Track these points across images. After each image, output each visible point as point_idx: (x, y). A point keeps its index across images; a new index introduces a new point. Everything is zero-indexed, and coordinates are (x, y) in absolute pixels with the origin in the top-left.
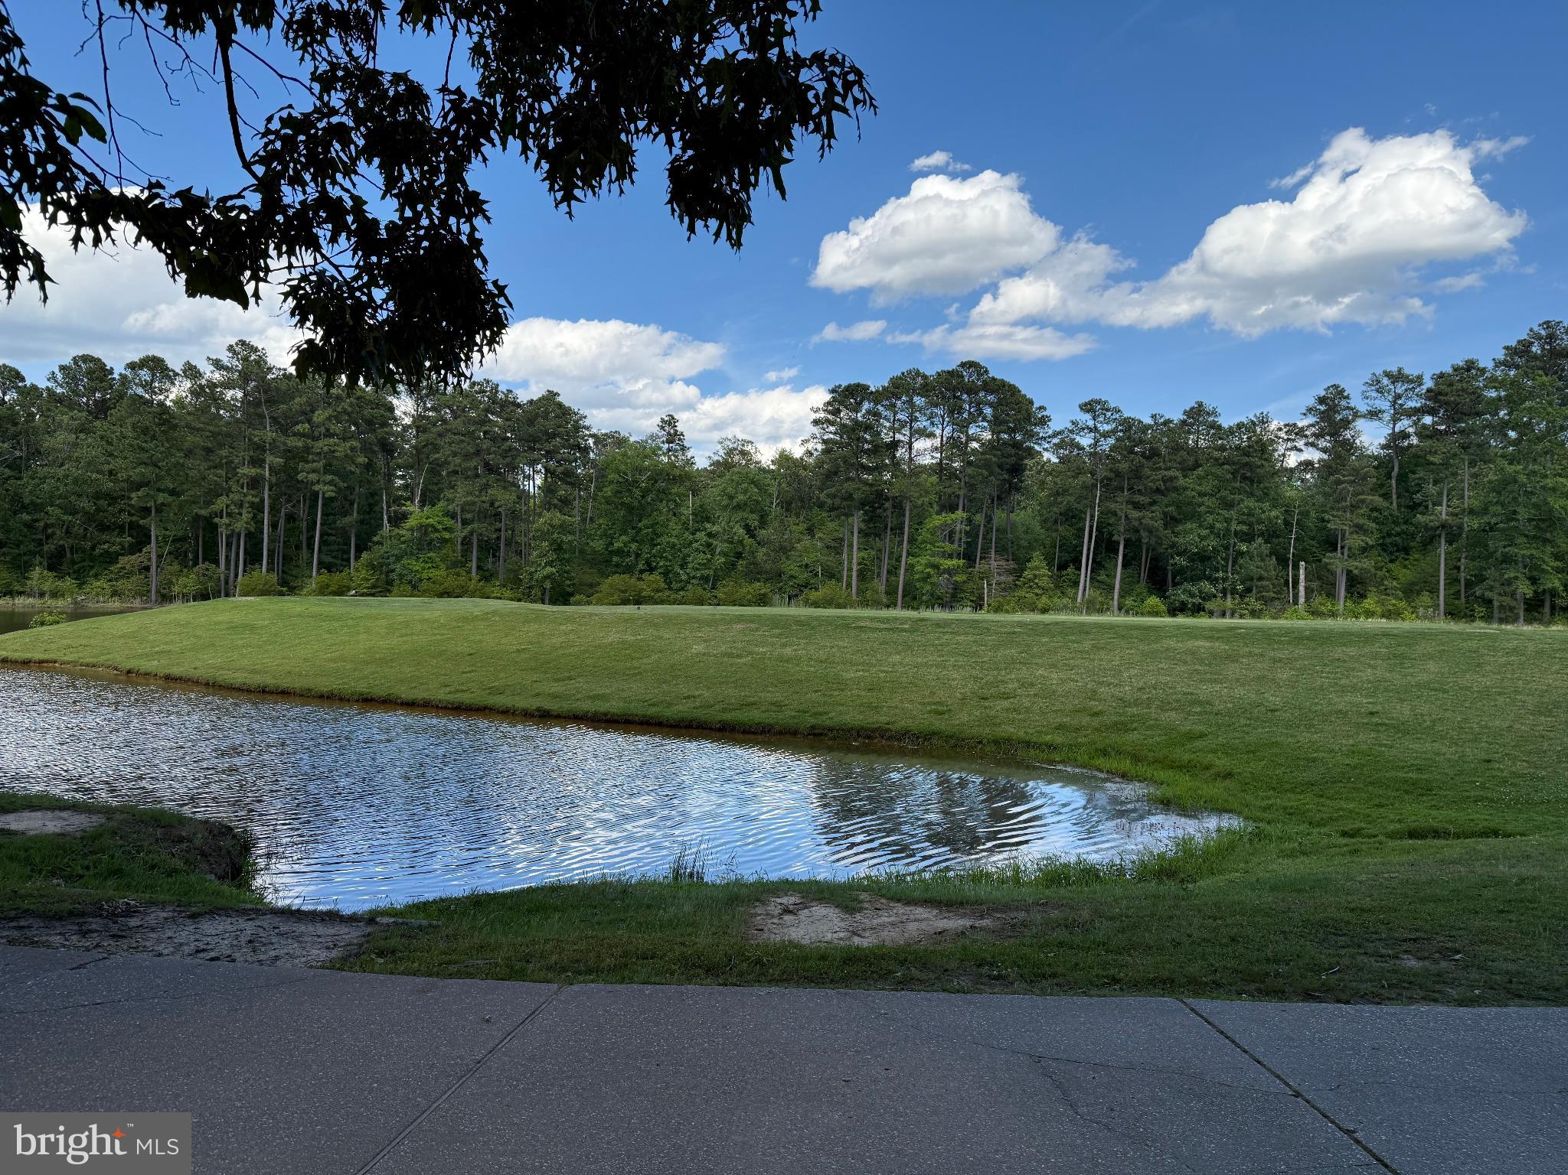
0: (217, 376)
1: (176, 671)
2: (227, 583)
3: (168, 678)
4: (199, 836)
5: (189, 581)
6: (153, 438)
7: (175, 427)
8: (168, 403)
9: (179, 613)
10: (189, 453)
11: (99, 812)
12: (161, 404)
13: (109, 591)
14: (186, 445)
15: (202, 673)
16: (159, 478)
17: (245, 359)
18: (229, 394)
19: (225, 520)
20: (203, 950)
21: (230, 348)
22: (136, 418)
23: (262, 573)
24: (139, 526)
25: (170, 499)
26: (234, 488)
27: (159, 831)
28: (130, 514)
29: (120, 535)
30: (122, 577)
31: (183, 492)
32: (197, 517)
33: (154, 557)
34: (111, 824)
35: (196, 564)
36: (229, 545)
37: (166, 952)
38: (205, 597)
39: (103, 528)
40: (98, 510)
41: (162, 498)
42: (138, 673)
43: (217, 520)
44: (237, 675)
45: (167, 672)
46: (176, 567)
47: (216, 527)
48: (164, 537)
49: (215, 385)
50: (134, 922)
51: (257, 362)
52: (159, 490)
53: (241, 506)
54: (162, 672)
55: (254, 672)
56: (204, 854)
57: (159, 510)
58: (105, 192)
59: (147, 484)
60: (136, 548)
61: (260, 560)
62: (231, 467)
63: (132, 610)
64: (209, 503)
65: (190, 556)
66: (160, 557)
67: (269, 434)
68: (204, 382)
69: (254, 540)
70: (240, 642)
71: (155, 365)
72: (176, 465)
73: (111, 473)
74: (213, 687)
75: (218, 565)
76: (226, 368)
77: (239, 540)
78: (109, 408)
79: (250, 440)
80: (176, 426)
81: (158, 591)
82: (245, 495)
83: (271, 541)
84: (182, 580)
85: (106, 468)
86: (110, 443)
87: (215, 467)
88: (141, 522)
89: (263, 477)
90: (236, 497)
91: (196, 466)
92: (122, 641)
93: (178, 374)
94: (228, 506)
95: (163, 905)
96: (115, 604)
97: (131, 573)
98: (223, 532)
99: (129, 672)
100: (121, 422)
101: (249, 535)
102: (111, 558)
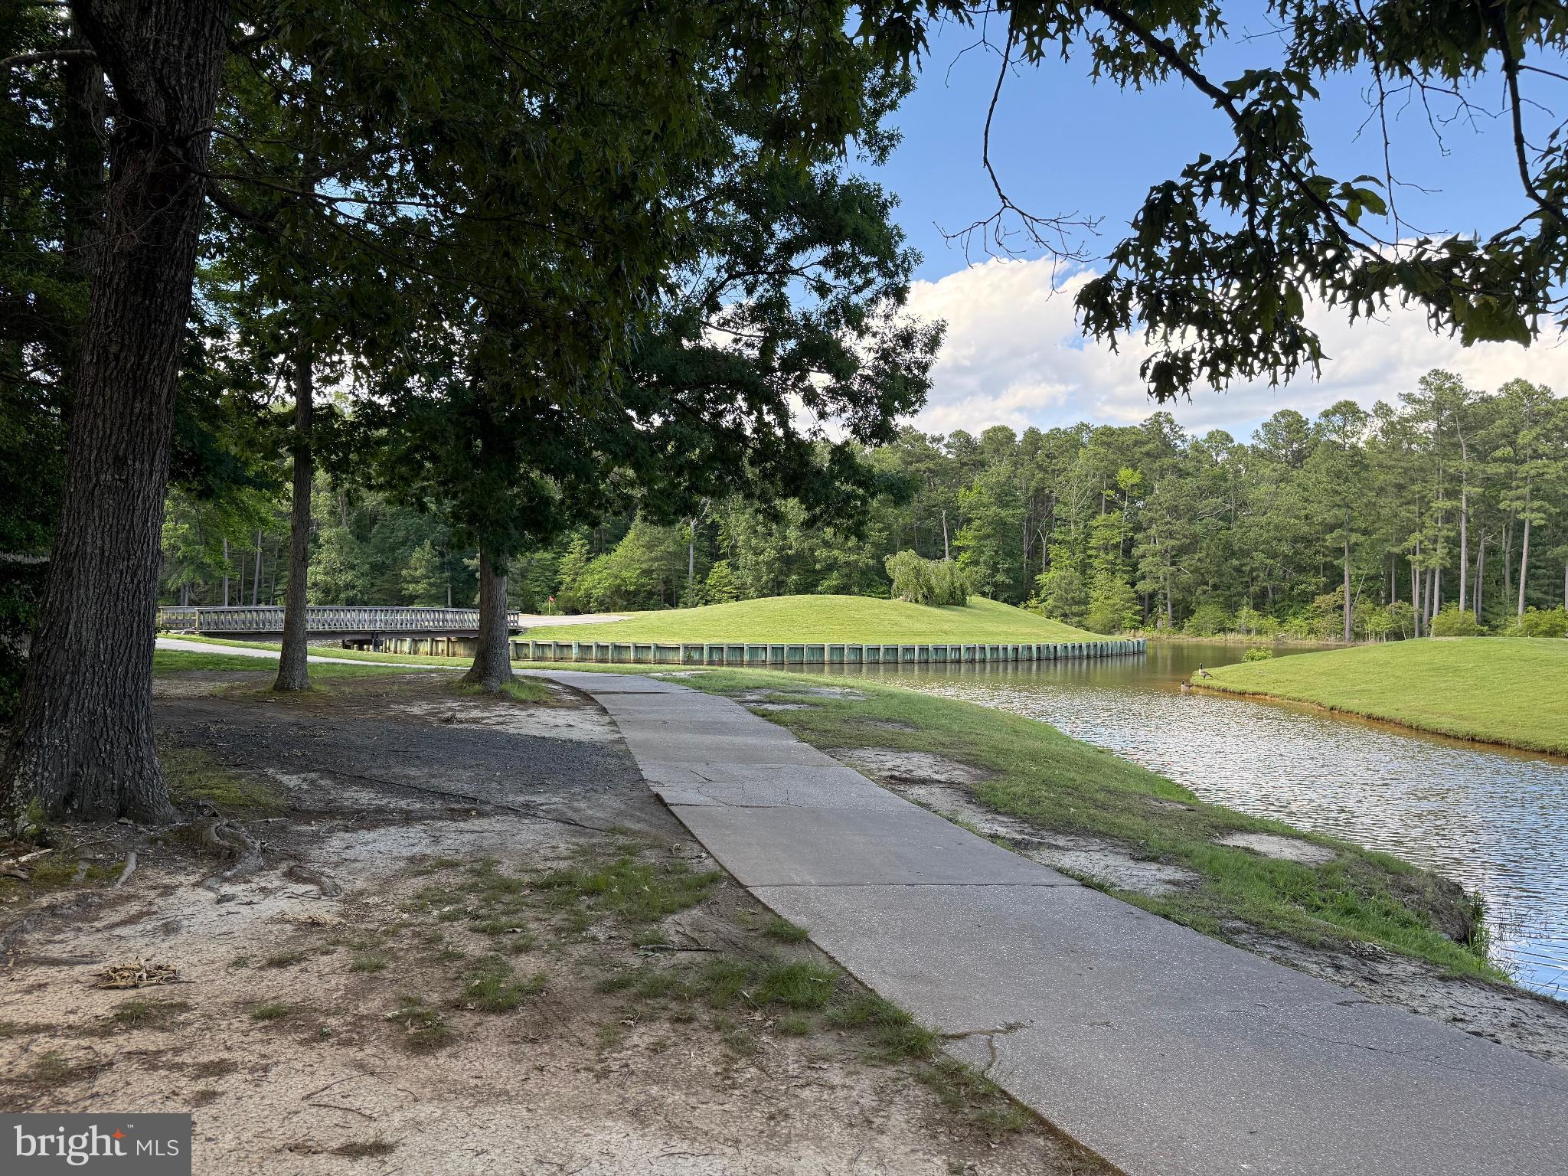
0: (1409, 411)
1: (1378, 711)
2: (1421, 620)
3: (1369, 717)
4: (1430, 889)
5: (1382, 619)
6: (1346, 480)
7: (1366, 468)
8: (1361, 445)
9: (1377, 651)
10: (1381, 491)
11: (1328, 847)
12: (1353, 447)
13: (1306, 629)
14: (1377, 484)
15: (1405, 715)
16: (1352, 519)
17: (1439, 389)
18: (1422, 427)
19: (1419, 557)
20: (1461, 1020)
21: (1423, 380)
22: (1331, 462)
23: (1460, 612)
24: (1333, 566)
25: (1363, 539)
26: (1429, 523)
27: (1389, 877)
28: (1325, 555)
29: (1315, 576)
30: (1318, 616)
31: (1376, 530)
32: (1389, 555)
33: (1347, 596)
34: (1341, 861)
35: (1388, 602)
36: (1423, 582)
37: (1421, 1010)
38: (1398, 635)
39: (1301, 569)
40: (1296, 553)
41: (1355, 538)
42: (1341, 711)
43: (1410, 557)
44: (1443, 719)
45: (1370, 711)
46: (1369, 605)
47: (1408, 564)
48: (1357, 576)
49: (1407, 420)
50: (1382, 969)
51: (1452, 390)
52: (1351, 530)
53: (1435, 541)
54: (1364, 711)
55: (1461, 718)
56: (1433, 909)
57: (1352, 550)
58: (1382, 261)
59: (1340, 526)
60: (1330, 588)
61: (1457, 598)
62: (1424, 502)
63: (1327, 648)
64: (1401, 541)
65: (1383, 594)
66: (1353, 595)
67: (1464, 463)
68: (1395, 419)
69: (1450, 578)
70: (1443, 685)
71: (1349, 410)
72: (1368, 504)
73: (1306, 517)
74: (1417, 730)
75: (1411, 603)
76: (1419, 402)
77: (1433, 576)
78: (1305, 457)
79: (1444, 471)
80: (1368, 466)
81: (1351, 630)
82: (1440, 530)
83: (1469, 576)
84: (1375, 619)
85: (1303, 513)
86: (1305, 489)
87: (1408, 503)
88: (1335, 563)
89: (1458, 510)
90: (1430, 533)
91: (1388, 504)
92: (1324, 678)
93: (1368, 415)
94: (1421, 542)
95: (1409, 958)
96: (1312, 642)
97: (1326, 612)
98: (1417, 568)
99: (1332, 709)
100: (1317, 467)
101: (1445, 571)
102: (1307, 598)
